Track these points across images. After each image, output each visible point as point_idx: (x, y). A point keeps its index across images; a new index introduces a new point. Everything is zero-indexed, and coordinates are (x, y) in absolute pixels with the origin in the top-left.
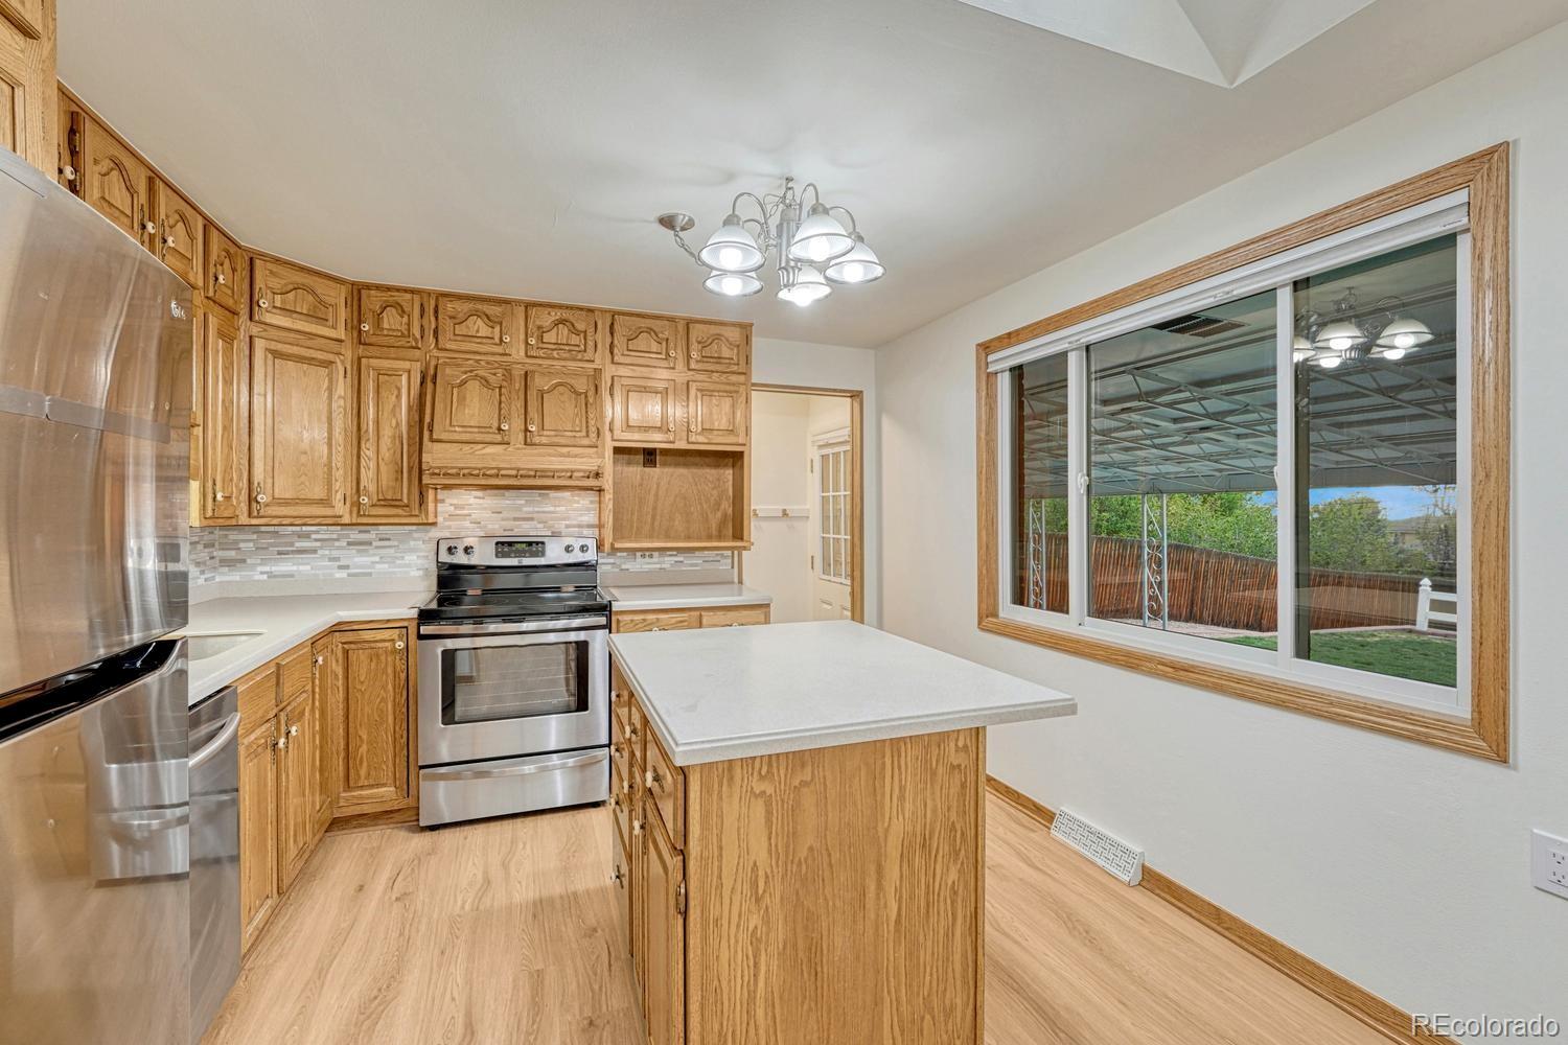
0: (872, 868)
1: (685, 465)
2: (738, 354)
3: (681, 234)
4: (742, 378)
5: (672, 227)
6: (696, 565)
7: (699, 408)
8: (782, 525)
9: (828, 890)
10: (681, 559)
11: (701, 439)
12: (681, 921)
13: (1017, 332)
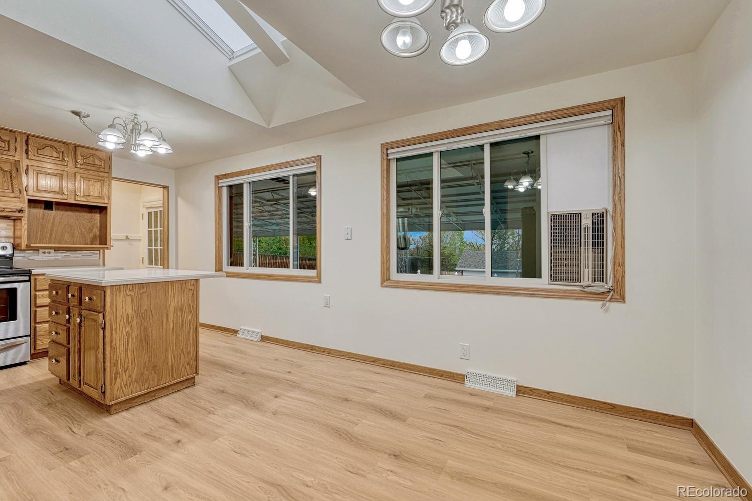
0: (165, 315)
1: (71, 211)
2: (104, 164)
3: (83, 119)
4: (106, 175)
5: (79, 116)
6: (78, 257)
7: (82, 186)
8: (126, 243)
9: (151, 321)
10: (69, 254)
11: (83, 199)
12: (102, 331)
13: (228, 174)
